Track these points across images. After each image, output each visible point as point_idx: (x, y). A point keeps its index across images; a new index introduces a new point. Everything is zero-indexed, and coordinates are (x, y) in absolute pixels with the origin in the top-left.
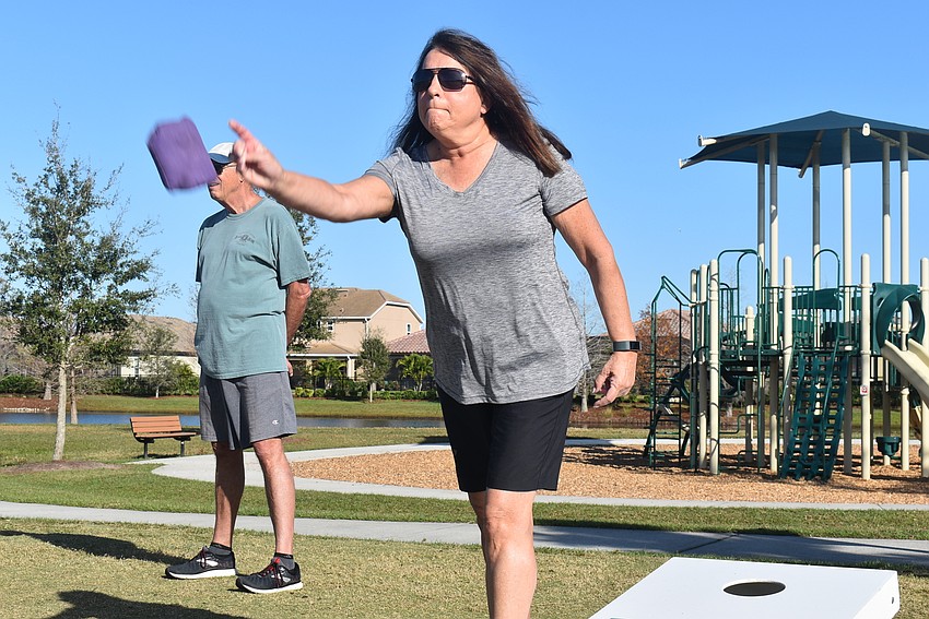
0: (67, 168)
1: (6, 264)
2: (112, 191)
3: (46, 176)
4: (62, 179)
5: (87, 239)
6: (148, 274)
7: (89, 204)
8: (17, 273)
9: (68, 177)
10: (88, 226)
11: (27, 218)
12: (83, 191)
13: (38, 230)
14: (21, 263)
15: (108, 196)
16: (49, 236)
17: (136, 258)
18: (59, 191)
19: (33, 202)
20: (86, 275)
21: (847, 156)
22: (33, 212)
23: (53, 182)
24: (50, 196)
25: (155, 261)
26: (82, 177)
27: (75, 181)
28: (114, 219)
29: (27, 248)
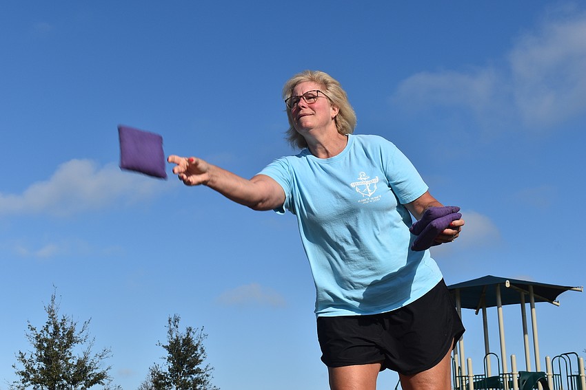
0: (59, 321)
1: (23, 377)
2: (84, 333)
3: (47, 326)
4: (56, 327)
5: (70, 361)
6: (104, 381)
7: (71, 342)
8: (29, 382)
9: (60, 326)
10: (70, 354)
11: (35, 350)
12: (67, 334)
13: (41, 356)
14: (32, 376)
15: (82, 336)
16: (47, 360)
17: (98, 371)
18: (54, 334)
19: (39, 342)
20: (69, 383)
21: (500, 301)
22: (40, 347)
23: (51, 329)
24: (49, 337)
25: (109, 373)
26: (67, 326)
27: (63, 329)
28: (85, 350)
29: (35, 367)
